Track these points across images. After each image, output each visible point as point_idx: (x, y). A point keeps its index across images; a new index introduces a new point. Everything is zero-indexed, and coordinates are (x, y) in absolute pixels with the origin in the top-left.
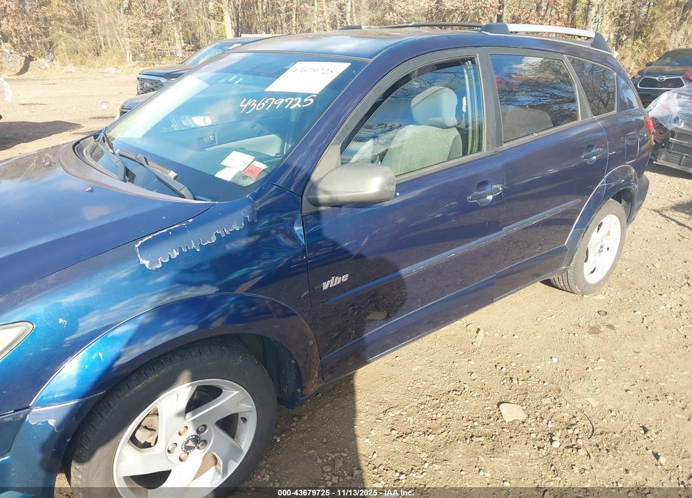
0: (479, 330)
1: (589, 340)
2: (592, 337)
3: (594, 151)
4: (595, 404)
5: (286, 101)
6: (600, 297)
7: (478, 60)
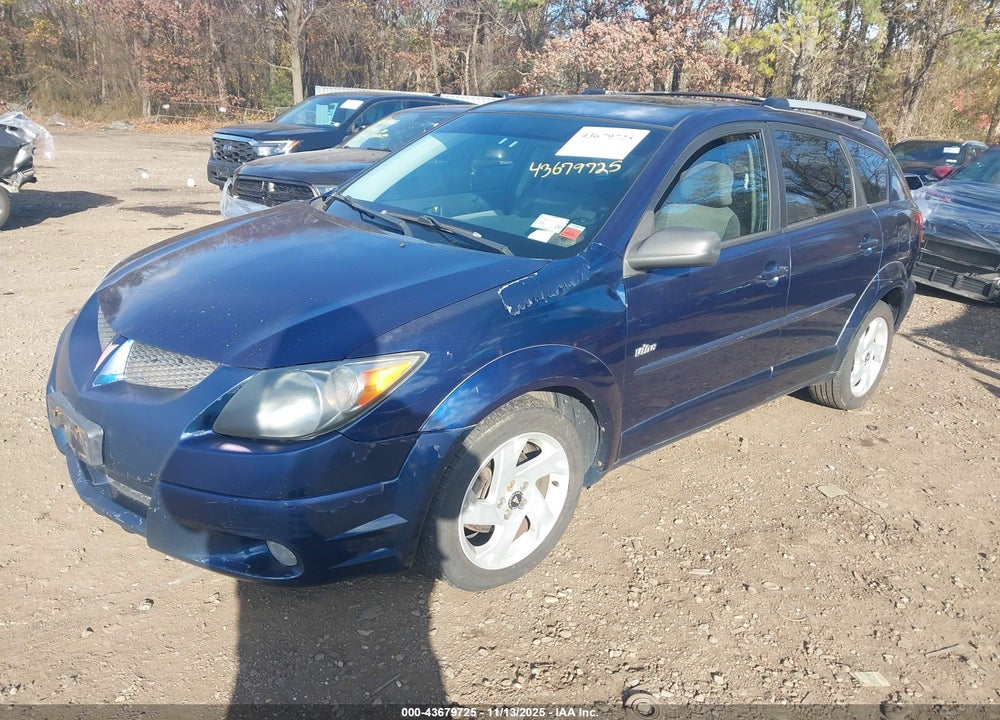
0: (741, 440)
1: (864, 451)
2: (866, 449)
3: (869, 241)
4: (884, 505)
5: (588, 165)
6: (865, 412)
7: (762, 134)
